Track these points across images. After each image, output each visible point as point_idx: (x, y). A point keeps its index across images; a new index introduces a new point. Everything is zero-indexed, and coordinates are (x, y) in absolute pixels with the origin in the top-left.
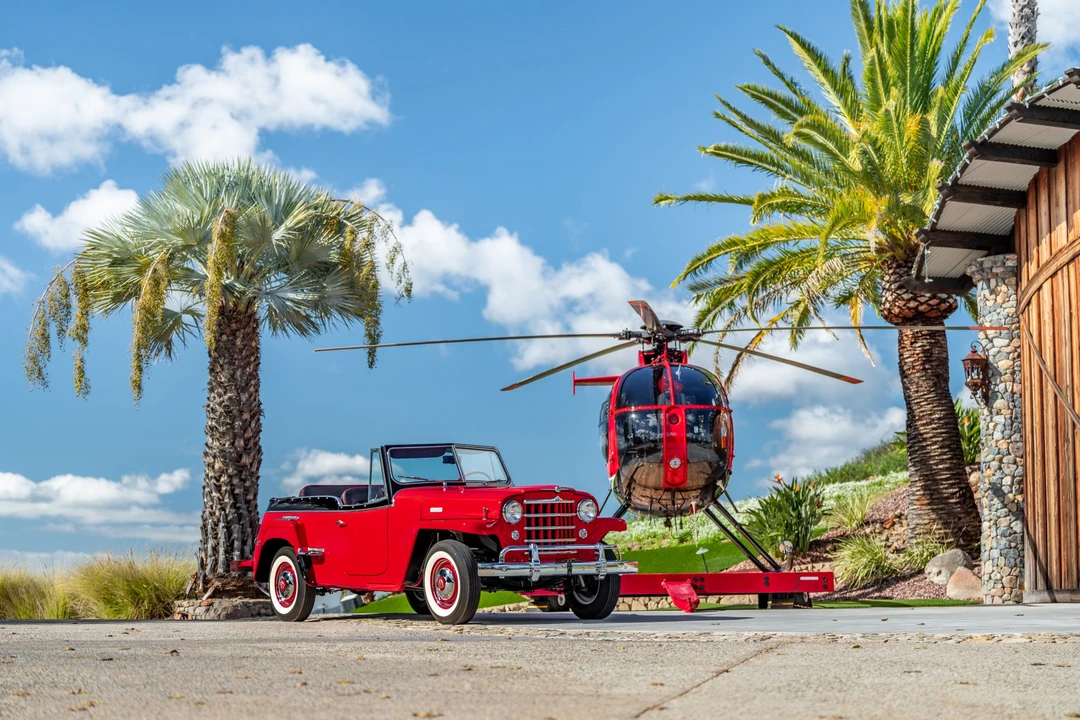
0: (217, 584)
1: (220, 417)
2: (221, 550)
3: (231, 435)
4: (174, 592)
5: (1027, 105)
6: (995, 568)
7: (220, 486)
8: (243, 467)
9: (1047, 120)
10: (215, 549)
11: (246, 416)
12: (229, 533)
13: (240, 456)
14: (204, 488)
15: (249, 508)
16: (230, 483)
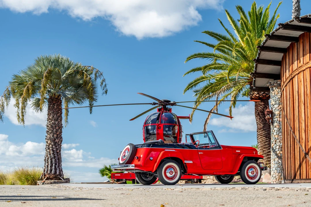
0: (48, 176)
1: (50, 128)
2: (49, 166)
3: (53, 133)
4: (38, 178)
5: (271, 35)
6: (274, 173)
7: (49, 148)
8: (56, 143)
9: (277, 39)
10: (48, 166)
11: (57, 128)
12: (52, 162)
13: (55, 139)
14: (45, 148)
15: (57, 154)
16: (52, 147)
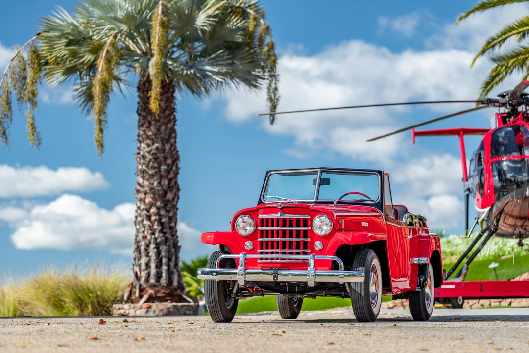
0: (151, 291)
1: (149, 162)
3: (158, 176)
7: (150, 216)
8: (167, 201)
10: (148, 265)
11: (169, 161)
12: (158, 253)
13: (165, 193)
14: (136, 217)
15: (172, 232)
16: (158, 214)
